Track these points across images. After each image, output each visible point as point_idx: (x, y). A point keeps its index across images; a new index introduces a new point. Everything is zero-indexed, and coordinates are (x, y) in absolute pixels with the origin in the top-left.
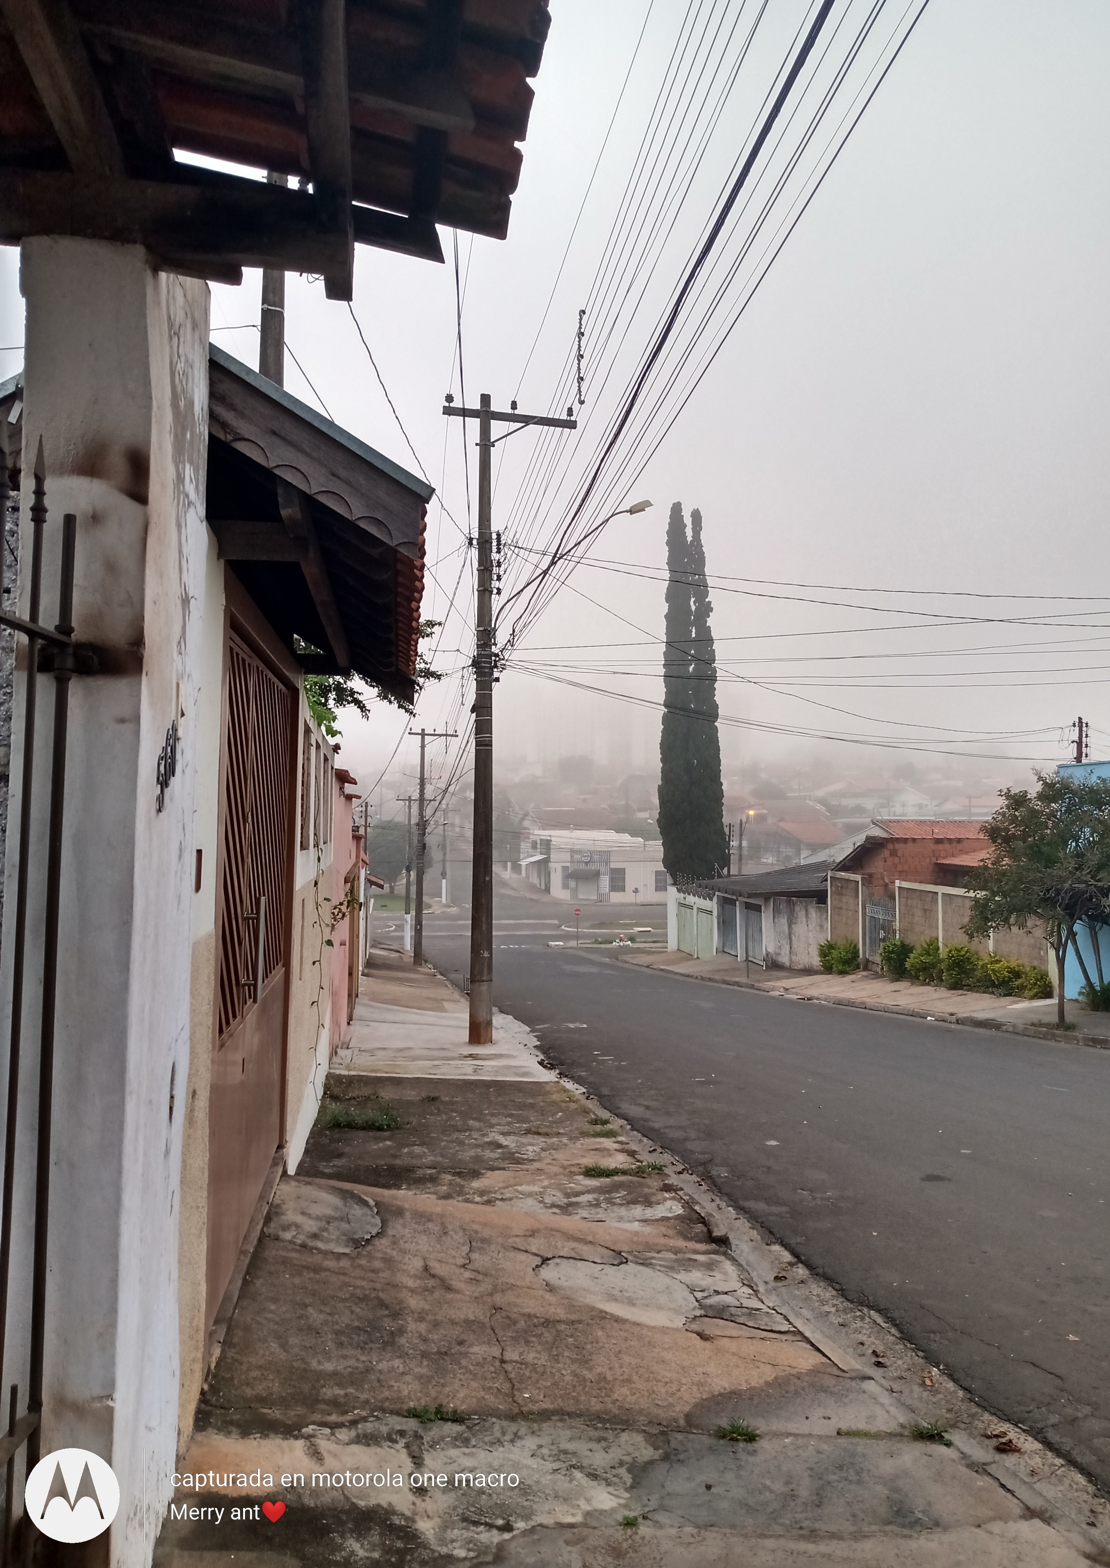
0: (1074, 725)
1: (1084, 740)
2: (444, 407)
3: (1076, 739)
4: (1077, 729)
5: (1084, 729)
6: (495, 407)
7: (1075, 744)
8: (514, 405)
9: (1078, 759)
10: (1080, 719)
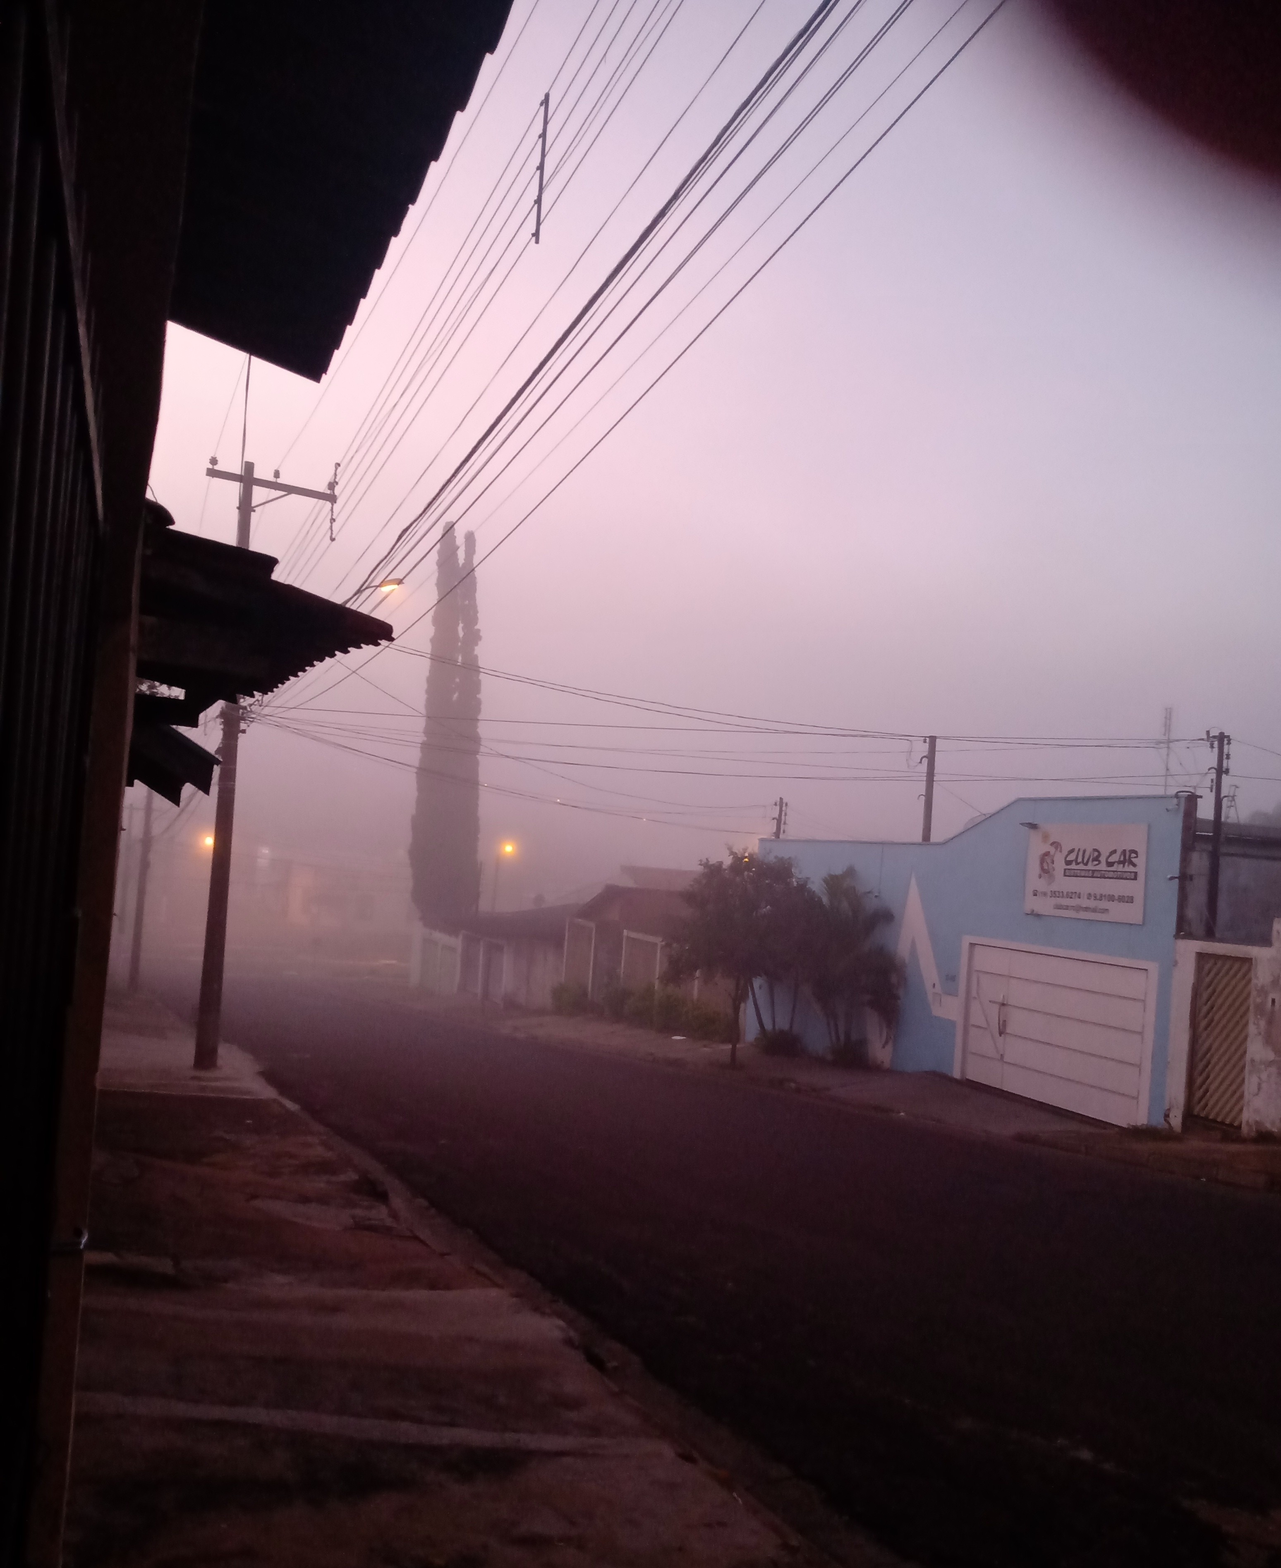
0: (776, 804)
1: (783, 817)
2: (208, 469)
3: (777, 816)
4: (778, 808)
5: (784, 808)
6: (258, 474)
7: (776, 821)
8: (277, 474)
9: (777, 834)
10: (781, 799)
